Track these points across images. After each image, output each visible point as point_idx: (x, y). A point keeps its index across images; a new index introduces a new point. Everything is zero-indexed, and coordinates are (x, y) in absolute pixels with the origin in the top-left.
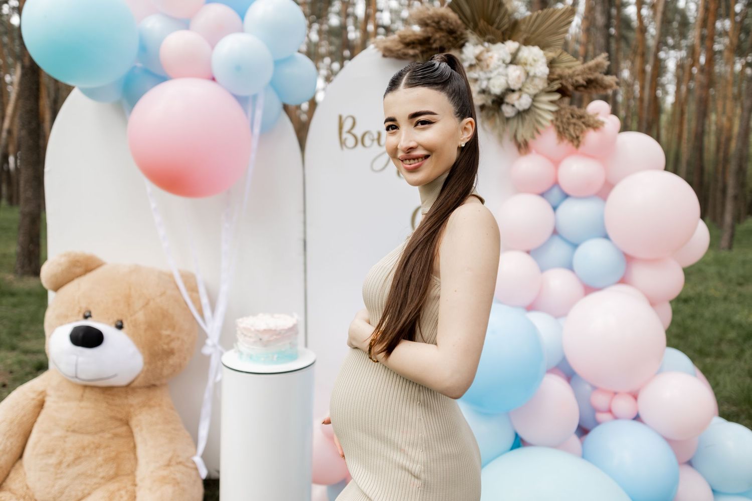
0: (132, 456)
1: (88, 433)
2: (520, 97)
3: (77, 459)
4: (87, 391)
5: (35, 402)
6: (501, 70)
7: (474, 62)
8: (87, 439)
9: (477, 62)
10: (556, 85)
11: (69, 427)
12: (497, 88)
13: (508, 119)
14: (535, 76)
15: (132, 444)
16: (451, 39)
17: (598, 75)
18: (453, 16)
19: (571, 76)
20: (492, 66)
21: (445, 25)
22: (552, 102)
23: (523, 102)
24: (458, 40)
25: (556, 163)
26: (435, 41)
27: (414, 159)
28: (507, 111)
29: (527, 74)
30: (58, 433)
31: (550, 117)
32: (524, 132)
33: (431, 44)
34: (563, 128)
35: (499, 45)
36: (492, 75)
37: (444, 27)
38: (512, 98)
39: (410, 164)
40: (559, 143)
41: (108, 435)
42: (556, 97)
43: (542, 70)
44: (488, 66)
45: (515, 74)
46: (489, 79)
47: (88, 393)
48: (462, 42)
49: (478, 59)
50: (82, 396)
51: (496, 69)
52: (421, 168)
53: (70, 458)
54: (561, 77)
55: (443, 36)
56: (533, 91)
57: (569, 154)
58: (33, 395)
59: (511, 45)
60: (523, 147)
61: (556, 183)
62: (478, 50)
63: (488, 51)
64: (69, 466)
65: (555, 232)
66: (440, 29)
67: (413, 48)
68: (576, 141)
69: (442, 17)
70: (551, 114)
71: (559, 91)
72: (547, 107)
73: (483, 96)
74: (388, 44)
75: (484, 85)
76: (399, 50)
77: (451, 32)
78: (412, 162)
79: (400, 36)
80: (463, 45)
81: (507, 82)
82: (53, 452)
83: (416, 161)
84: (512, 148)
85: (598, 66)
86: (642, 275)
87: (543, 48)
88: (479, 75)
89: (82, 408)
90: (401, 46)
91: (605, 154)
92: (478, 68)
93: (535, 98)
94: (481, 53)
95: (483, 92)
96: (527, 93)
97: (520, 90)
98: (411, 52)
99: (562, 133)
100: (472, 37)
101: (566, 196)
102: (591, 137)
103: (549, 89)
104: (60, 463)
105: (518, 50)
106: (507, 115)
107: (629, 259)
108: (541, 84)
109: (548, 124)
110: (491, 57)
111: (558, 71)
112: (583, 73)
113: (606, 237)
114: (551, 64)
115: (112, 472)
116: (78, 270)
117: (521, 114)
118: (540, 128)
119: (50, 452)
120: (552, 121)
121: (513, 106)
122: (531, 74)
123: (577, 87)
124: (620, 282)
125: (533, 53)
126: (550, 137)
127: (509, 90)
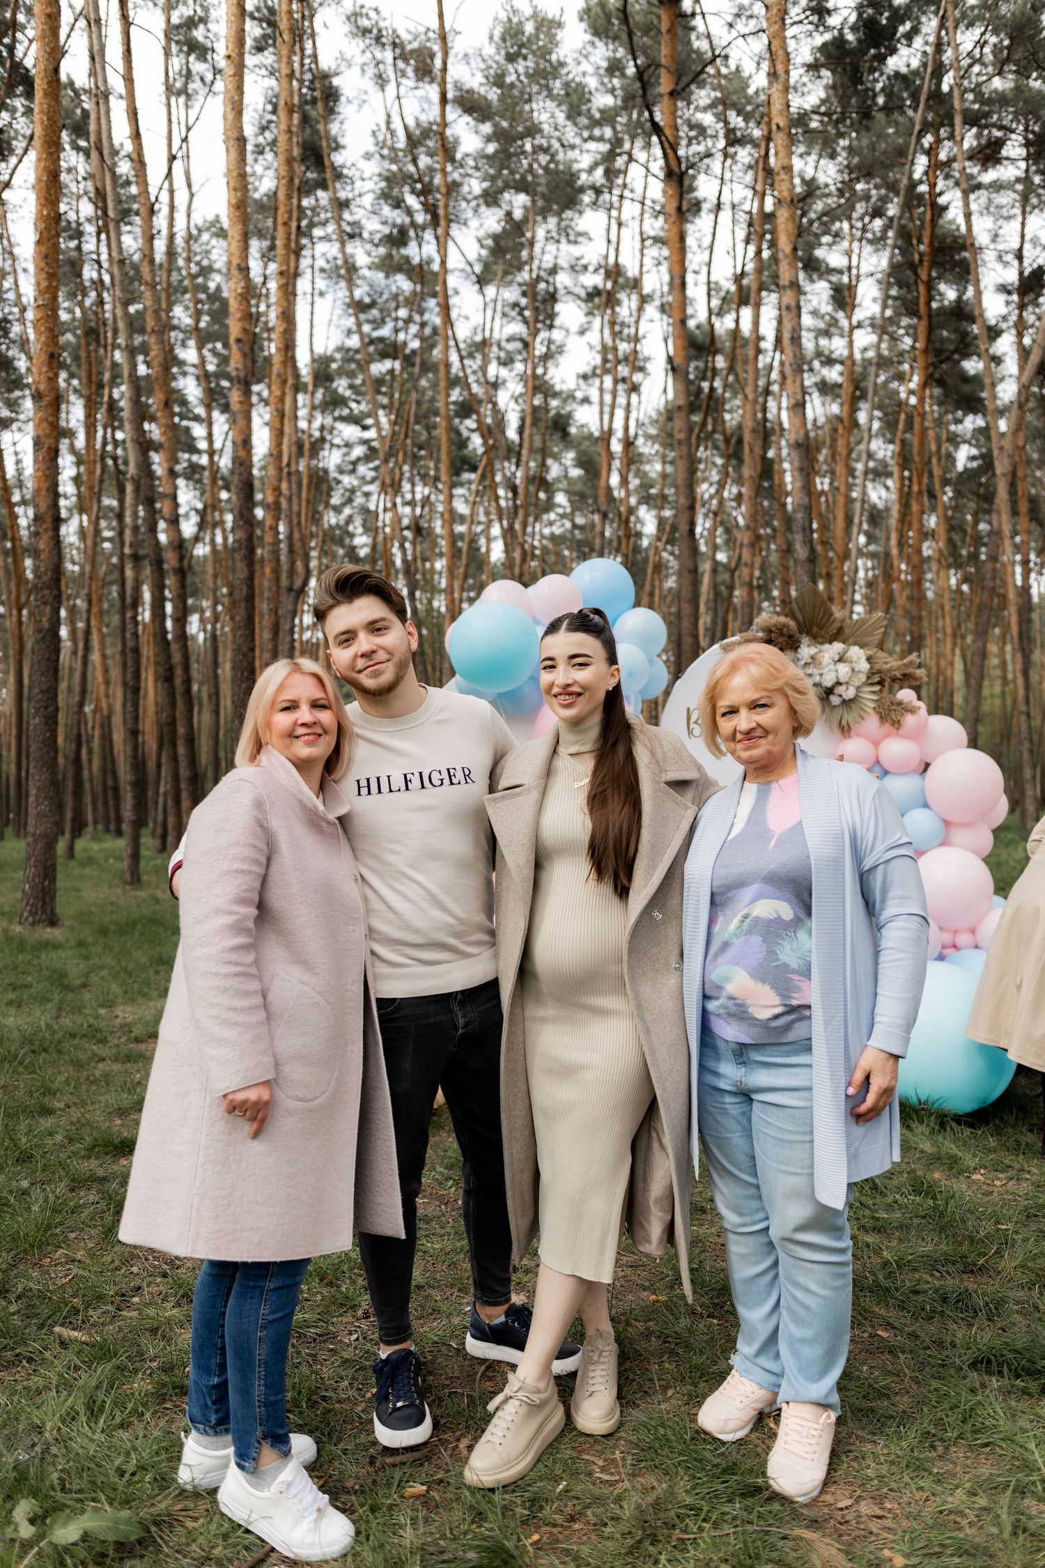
2: (848, 689)
6: (832, 667)
7: (811, 660)
10: (876, 679)
12: (828, 681)
13: (836, 707)
14: (861, 671)
16: (791, 642)
17: (911, 670)
18: (792, 624)
19: (889, 671)
20: (825, 663)
22: (874, 692)
23: (850, 693)
24: (796, 642)
25: (876, 744)
27: (569, 695)
28: (835, 700)
29: (854, 669)
31: (872, 705)
32: (848, 717)
34: (884, 714)
35: (827, 646)
36: (825, 671)
37: (785, 633)
38: (840, 690)
39: (565, 700)
40: (881, 727)
42: (877, 688)
43: (864, 666)
44: (821, 664)
45: (843, 669)
46: (822, 674)
48: (799, 644)
49: (813, 658)
51: (828, 666)
54: (879, 672)
55: (785, 641)
56: (858, 684)
57: (888, 735)
59: (838, 647)
60: (845, 730)
61: (878, 762)
62: (813, 650)
63: (821, 651)
66: (782, 635)
68: (897, 724)
69: (785, 625)
70: (873, 702)
71: (879, 683)
72: (869, 697)
75: (817, 679)
77: (790, 637)
78: (566, 697)
80: (799, 647)
81: (839, 677)
84: (837, 732)
85: (911, 663)
86: (958, 835)
87: (862, 647)
88: (814, 671)
91: (918, 736)
92: (813, 665)
93: (858, 688)
94: (816, 654)
96: (853, 685)
97: (847, 683)
99: (883, 719)
100: (805, 640)
101: (886, 773)
102: (909, 720)
103: (870, 682)
105: (845, 652)
106: (835, 703)
107: (947, 824)
108: (863, 678)
109: (870, 711)
110: (824, 656)
111: (877, 666)
112: (899, 668)
113: (926, 805)
114: (869, 659)
117: (847, 703)
118: (865, 714)
120: (875, 708)
121: (841, 696)
122: (857, 669)
123: (894, 680)
124: (942, 844)
125: (856, 653)
126: (872, 721)
127: (839, 683)
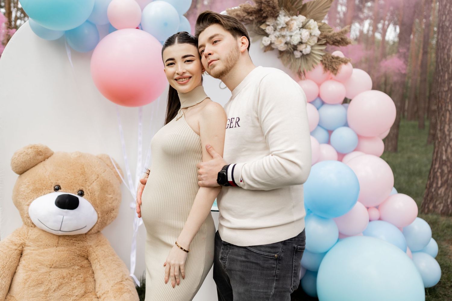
0: (92, 280)
1: (65, 267)
2: (306, 47)
3: (60, 285)
4: (61, 239)
5: (18, 252)
6: (298, 31)
7: (285, 26)
8: (65, 272)
9: (287, 25)
10: (324, 42)
11: (53, 265)
12: (295, 41)
13: (297, 59)
14: (314, 36)
15: (91, 272)
16: (273, 12)
19: (332, 36)
20: (294, 29)
21: (272, 4)
22: (321, 50)
23: (307, 50)
24: (276, 13)
25: (319, 85)
26: (264, 12)
27: (184, 78)
28: (297, 54)
29: (311, 34)
30: (44, 270)
31: (320, 58)
32: (304, 67)
33: (262, 14)
34: (328, 64)
35: (295, 17)
36: (293, 34)
37: (271, 5)
38: (302, 47)
39: (183, 81)
40: (324, 73)
41: (77, 268)
42: (323, 47)
43: (317, 32)
44: (291, 29)
45: (305, 33)
46: (291, 36)
47: (61, 241)
48: (278, 14)
49: (287, 24)
50: (58, 243)
51: (295, 30)
52: (187, 83)
53: (55, 285)
54: (325, 37)
55: (270, 10)
56: (313, 44)
57: (327, 79)
58: (15, 247)
59: (301, 18)
60: (301, 75)
61: (319, 96)
62: (287, 19)
63: (292, 20)
64: (54, 291)
65: (319, 125)
66: (269, 6)
67: (251, 16)
68: (335, 71)
70: (321, 57)
71: (324, 44)
72: (318, 53)
73: (286, 45)
74: (239, 12)
75: (288, 39)
76: (245, 17)
77: (274, 8)
78: (183, 80)
79: (245, 8)
80: (278, 16)
81: (301, 39)
82: (42, 283)
83: (185, 79)
86: (366, 144)
87: (315, 20)
88: (286, 33)
89: (59, 251)
90: (246, 14)
91: (346, 81)
92: (286, 29)
93: (312, 47)
94: (289, 22)
95: (286, 43)
96: (309, 45)
97: (306, 43)
98: (251, 18)
99: (326, 68)
100: (282, 11)
101: (323, 103)
102: (343, 69)
103: (319, 43)
104: (48, 290)
105: (306, 22)
106: (296, 57)
107: (360, 137)
108: (316, 40)
109: (319, 63)
110: (293, 24)
111: (325, 33)
112: (338, 34)
113: (346, 125)
114: (320, 29)
115: (82, 292)
116: (40, 158)
117: (305, 57)
118: (315, 65)
119: (40, 283)
120: (321, 61)
121: (301, 52)
122: (313, 34)
124: (356, 150)
125: (313, 23)
126: (319, 69)
127: (301, 43)
